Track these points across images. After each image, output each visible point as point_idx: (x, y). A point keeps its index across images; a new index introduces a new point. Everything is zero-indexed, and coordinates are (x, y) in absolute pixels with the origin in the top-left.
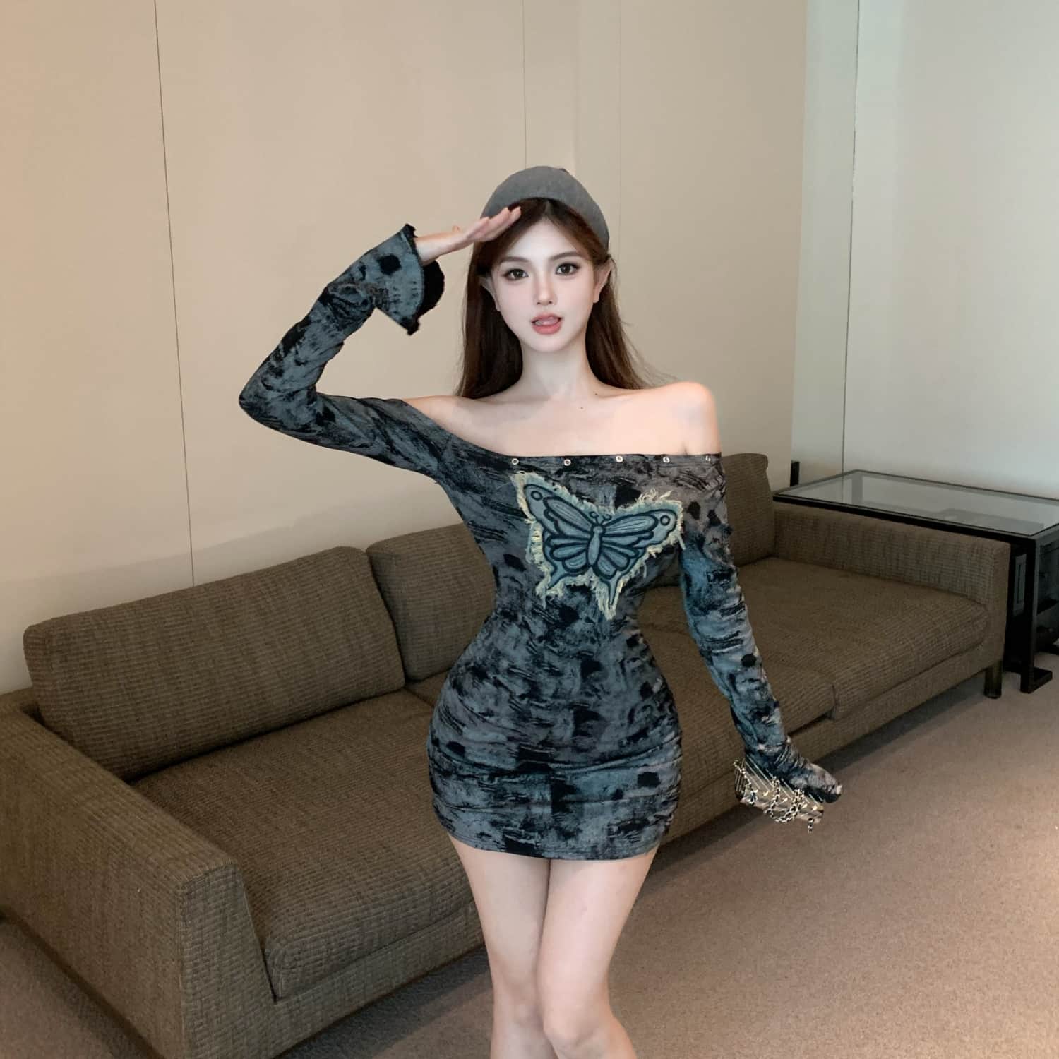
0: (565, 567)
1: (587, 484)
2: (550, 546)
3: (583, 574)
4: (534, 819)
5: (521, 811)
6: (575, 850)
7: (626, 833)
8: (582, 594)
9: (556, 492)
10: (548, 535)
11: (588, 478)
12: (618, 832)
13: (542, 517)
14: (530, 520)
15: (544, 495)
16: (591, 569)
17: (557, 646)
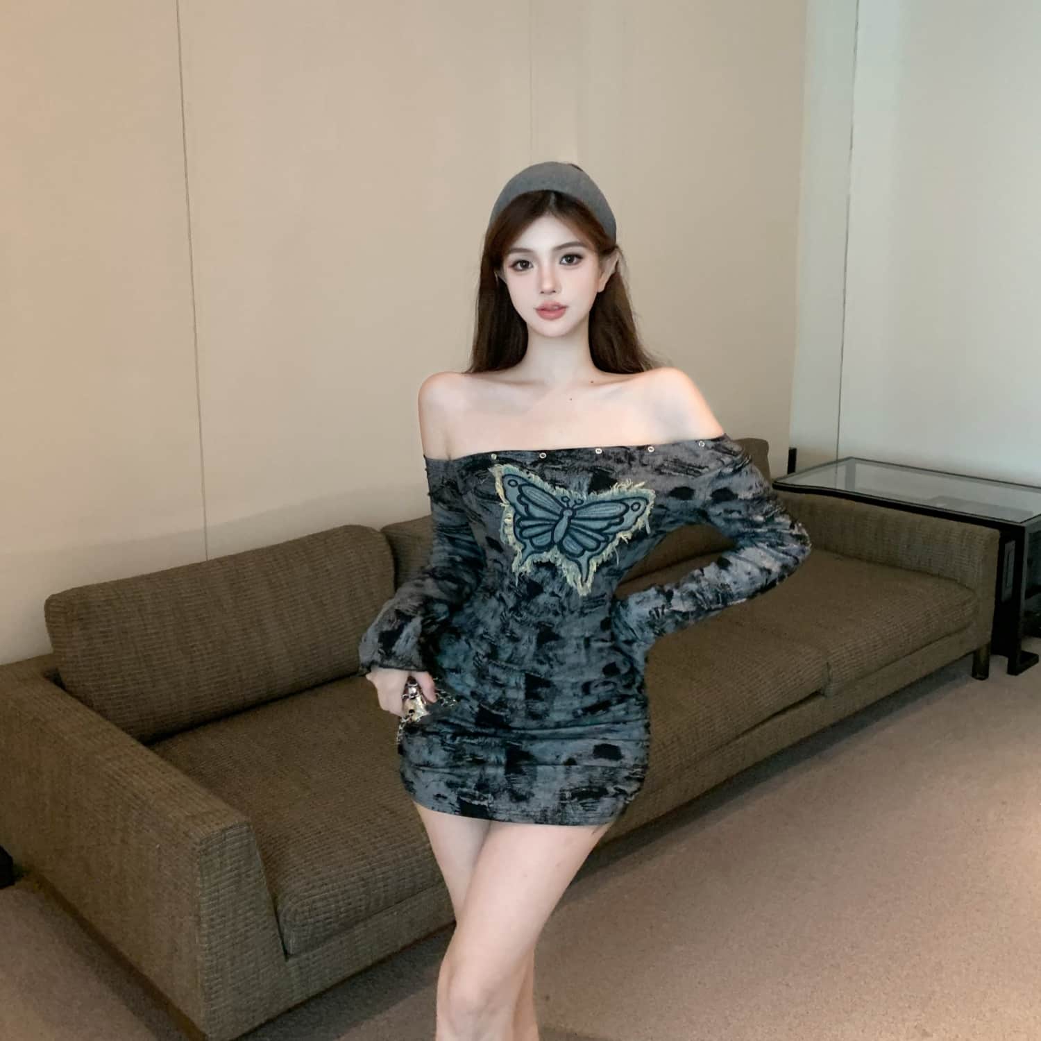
0: (532, 544)
1: (563, 473)
2: (519, 527)
3: (548, 551)
4: (487, 780)
5: (476, 772)
6: (525, 813)
7: (579, 800)
8: (546, 569)
9: (530, 480)
10: (518, 517)
11: (564, 468)
12: (573, 797)
13: (515, 501)
14: (505, 504)
15: (520, 482)
16: (556, 547)
17: (521, 616)
